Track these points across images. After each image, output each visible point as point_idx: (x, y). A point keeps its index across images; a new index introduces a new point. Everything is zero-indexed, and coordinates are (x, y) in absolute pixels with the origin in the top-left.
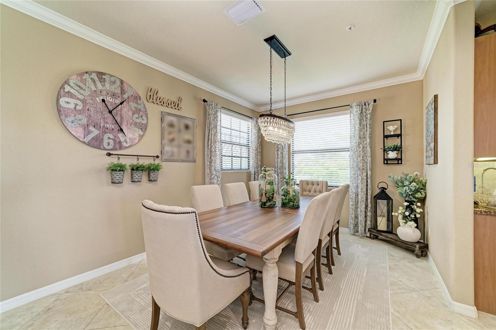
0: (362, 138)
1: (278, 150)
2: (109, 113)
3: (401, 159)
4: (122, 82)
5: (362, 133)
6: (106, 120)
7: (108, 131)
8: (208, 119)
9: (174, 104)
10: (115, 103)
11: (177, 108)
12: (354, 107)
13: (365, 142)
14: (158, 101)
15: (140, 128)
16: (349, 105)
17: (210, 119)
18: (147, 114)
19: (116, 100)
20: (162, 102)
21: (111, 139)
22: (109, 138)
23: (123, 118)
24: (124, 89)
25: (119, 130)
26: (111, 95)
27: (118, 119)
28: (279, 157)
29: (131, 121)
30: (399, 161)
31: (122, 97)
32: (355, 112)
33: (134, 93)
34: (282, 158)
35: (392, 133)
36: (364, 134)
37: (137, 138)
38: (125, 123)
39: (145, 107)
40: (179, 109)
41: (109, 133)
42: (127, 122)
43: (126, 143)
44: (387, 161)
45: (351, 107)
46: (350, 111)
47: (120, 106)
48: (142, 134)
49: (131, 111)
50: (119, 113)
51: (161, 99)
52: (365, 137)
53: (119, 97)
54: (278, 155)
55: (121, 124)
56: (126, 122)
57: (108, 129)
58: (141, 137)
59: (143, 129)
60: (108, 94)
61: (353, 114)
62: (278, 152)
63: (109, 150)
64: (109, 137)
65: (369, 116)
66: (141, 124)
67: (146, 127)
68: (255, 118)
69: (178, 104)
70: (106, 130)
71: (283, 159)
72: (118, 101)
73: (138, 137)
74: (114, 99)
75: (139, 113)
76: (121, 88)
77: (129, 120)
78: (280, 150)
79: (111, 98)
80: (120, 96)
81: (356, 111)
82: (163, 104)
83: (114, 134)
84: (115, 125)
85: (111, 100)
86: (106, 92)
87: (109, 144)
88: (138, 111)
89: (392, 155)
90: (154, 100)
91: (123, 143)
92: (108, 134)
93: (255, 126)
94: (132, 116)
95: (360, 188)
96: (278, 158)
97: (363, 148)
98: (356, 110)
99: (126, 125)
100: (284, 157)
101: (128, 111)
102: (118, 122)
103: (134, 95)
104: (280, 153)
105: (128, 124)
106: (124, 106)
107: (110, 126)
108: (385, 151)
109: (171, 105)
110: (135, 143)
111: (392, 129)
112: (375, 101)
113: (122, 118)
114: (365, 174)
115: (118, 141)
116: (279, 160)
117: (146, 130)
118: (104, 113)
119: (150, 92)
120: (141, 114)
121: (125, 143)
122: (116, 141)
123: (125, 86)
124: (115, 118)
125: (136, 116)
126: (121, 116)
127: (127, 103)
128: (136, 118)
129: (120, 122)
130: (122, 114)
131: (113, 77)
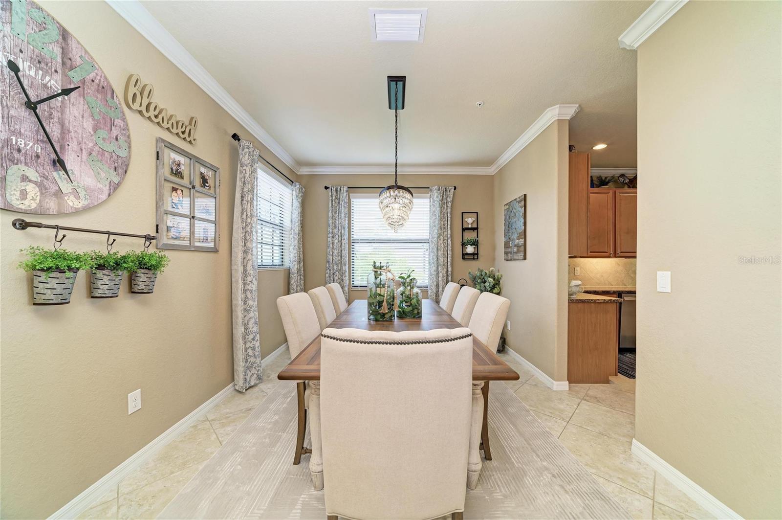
0: (443, 228)
1: (333, 237)
2: (24, 108)
3: (477, 254)
4: (65, 35)
5: (442, 223)
6: (16, 124)
7: (23, 158)
8: (241, 172)
9: (182, 127)
10: (45, 86)
11: (188, 139)
12: (435, 191)
13: (446, 233)
14: (152, 113)
15: (113, 166)
16: (429, 188)
17: (245, 173)
18: (129, 137)
19: (48, 78)
20: (160, 117)
21: (30, 181)
22: (24, 179)
23: (69, 132)
24: (70, 55)
25: (54, 161)
26: (31, 58)
27: (55, 131)
28: (335, 247)
29: (91, 145)
30: (475, 256)
31: (65, 75)
32: (435, 197)
33: (97, 74)
34: (340, 249)
35: (470, 226)
36: (444, 225)
37: (104, 188)
38: (73, 145)
39: (124, 119)
40: (193, 141)
41: (26, 164)
42: (79, 143)
43: (78, 197)
44: (465, 256)
45: (431, 191)
46: (429, 195)
47: (59, 98)
48: (116, 180)
49: (90, 119)
50: (56, 114)
51: (158, 108)
52: (444, 228)
53: (56, 71)
54: (333, 243)
55: (62, 147)
56: (75, 142)
57: (23, 151)
58: (114, 188)
59: (120, 171)
60: (21, 51)
61: (433, 199)
62: (334, 239)
63: (26, 213)
64: (23, 175)
65: (449, 204)
66: (115, 157)
67: (127, 166)
68: (297, 184)
69: (190, 130)
70: (16, 155)
71: (341, 251)
72: (56, 84)
73: (108, 187)
74: (41, 72)
75: (111, 130)
76: (63, 48)
77: (84, 140)
78: (337, 237)
79: (30, 67)
80: (60, 71)
81: (437, 197)
82: (161, 122)
83: (40, 169)
84: (43, 145)
85: (32, 73)
86: (16, 46)
87: (24, 194)
88: (109, 125)
89: (470, 249)
90: (143, 108)
91: (66, 198)
92: (22, 167)
93: (297, 196)
94: (92, 133)
95: (442, 287)
96: (333, 248)
97: (444, 240)
98: (436, 195)
99: (76, 152)
100: (343, 248)
101: (83, 117)
102: (54, 140)
103: (97, 81)
104: (336, 241)
105: (82, 150)
106: (72, 100)
107: (29, 143)
108: (464, 245)
109: (177, 129)
110: (100, 201)
111: (470, 221)
112: (455, 188)
113: (64, 131)
114: (445, 270)
115: (53, 191)
116: (336, 252)
117: (126, 172)
118: (9, 104)
119: (135, 86)
120: (115, 132)
121: (72, 197)
122: (46, 189)
123: (74, 48)
124: (45, 125)
125: (103, 133)
126: (62, 124)
127: (80, 96)
128: (104, 139)
129: (59, 141)
130: (66, 122)
131: (37, 8)
